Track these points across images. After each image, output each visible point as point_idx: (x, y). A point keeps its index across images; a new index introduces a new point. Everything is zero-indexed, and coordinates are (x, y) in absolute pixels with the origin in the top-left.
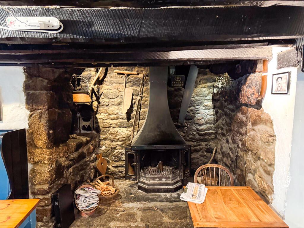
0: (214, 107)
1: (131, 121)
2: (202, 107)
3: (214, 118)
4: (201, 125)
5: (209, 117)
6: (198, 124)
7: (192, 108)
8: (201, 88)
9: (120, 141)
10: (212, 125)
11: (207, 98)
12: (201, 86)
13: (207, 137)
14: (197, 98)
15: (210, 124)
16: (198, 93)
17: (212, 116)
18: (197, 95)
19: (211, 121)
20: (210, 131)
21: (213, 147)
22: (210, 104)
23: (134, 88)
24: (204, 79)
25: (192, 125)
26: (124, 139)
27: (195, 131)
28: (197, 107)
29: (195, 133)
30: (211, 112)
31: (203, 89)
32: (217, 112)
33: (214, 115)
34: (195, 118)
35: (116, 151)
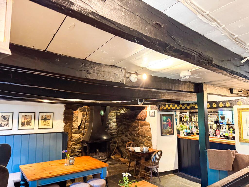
0: (117, 122)
1: (80, 130)
2: (112, 122)
3: (117, 127)
4: (111, 130)
5: (115, 126)
6: (110, 130)
7: (108, 122)
8: (112, 113)
9: (74, 141)
10: (116, 130)
11: (114, 117)
12: (111, 112)
13: (114, 136)
14: (110, 117)
15: (115, 129)
16: (110, 115)
17: (116, 126)
18: (110, 116)
19: (115, 128)
20: (115, 133)
21: (116, 141)
22: (115, 120)
23: (82, 112)
24: (113, 109)
25: (108, 130)
26: (76, 140)
27: (109, 133)
28: (110, 122)
29: (109, 134)
30: (115, 124)
31: (112, 114)
32: (118, 124)
33: (116, 125)
34: (109, 127)
35: (72, 147)
